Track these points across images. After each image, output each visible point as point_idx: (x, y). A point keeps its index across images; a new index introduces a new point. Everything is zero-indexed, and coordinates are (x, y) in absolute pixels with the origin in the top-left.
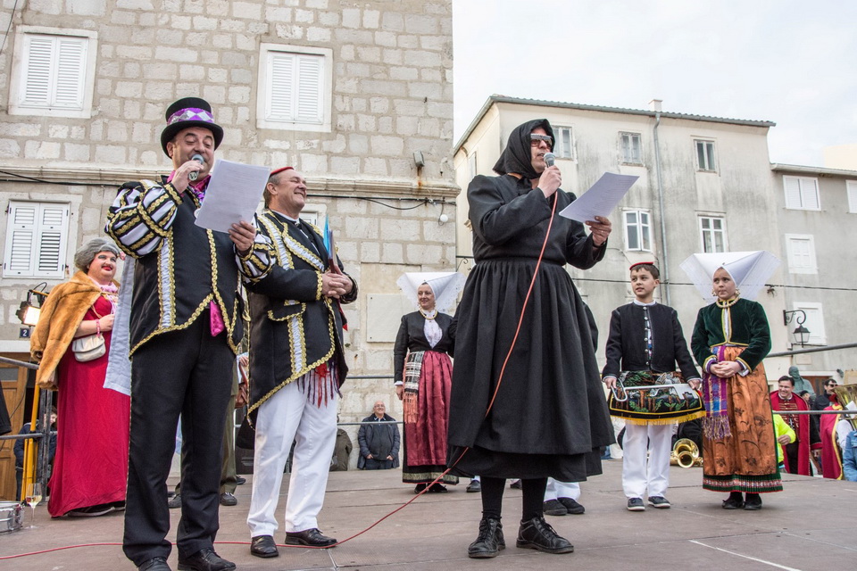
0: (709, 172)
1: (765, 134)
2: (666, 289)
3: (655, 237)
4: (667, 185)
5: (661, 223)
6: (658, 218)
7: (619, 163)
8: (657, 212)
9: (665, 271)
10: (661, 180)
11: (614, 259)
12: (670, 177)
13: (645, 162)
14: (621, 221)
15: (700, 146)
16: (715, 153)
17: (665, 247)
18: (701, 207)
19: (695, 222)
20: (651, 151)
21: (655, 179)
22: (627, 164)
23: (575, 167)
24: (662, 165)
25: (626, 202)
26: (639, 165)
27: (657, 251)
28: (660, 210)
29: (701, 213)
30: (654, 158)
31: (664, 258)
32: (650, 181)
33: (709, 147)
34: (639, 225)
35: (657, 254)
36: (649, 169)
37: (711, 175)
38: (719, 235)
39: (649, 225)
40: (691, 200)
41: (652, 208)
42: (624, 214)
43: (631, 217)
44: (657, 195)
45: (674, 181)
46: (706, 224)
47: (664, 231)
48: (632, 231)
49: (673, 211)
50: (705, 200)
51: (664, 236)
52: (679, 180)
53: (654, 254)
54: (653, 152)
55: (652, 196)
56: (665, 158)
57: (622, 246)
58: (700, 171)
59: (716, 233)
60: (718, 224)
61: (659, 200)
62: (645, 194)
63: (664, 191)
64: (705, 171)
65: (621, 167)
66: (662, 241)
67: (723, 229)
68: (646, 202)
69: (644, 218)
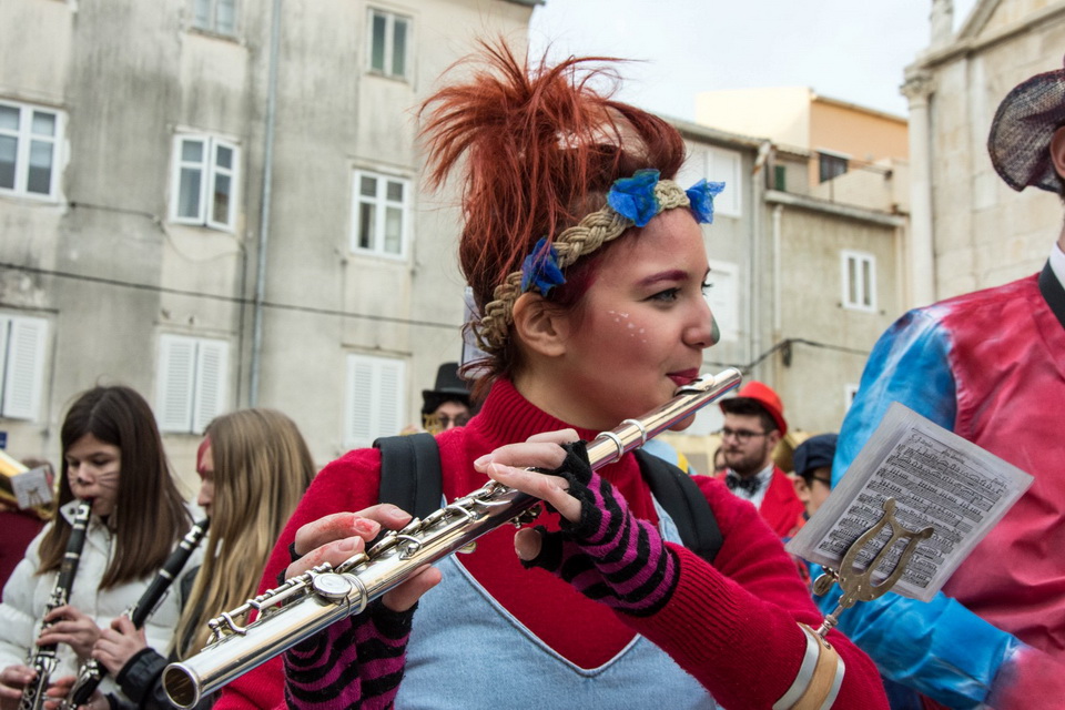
0: (392, 79)
1: (526, 21)
2: (255, 315)
3: (245, 201)
4: (291, 92)
5: (263, 172)
6: (257, 160)
7: (181, 27)
8: (258, 148)
9: (258, 276)
10: (276, 79)
11: (138, 235)
12: (300, 78)
13: (247, 37)
14: (167, 154)
15: (379, 24)
16: (411, 42)
17: (265, 224)
18: (363, 150)
19: (344, 181)
20: (262, 12)
21: (263, 75)
22: (200, 32)
23: (67, 20)
24: (284, 48)
25: (185, 115)
26: (230, 40)
27: (245, 232)
28: (265, 144)
29: (360, 163)
30: (266, 31)
31: (259, 248)
32: (252, 80)
33: (400, 30)
34: (209, 169)
35: (245, 238)
36: (253, 52)
37: (397, 87)
38: (394, 215)
39: (235, 173)
40: (342, 131)
41: (247, 138)
42: (177, 142)
43: (193, 149)
44: (262, 109)
45: (309, 86)
46: (369, 187)
47: (268, 189)
48: (192, 180)
49: (296, 150)
50: (374, 138)
51: (267, 200)
52: (320, 86)
53: (239, 236)
54: (268, 16)
55: (251, 108)
56: (294, 34)
57: (163, 209)
58: (372, 74)
59: (389, 210)
60: (395, 192)
61: (267, 121)
62: (235, 104)
63: (281, 103)
64: (383, 76)
65: (184, 37)
66: (261, 211)
67: (406, 204)
68: (235, 121)
69: (224, 156)
